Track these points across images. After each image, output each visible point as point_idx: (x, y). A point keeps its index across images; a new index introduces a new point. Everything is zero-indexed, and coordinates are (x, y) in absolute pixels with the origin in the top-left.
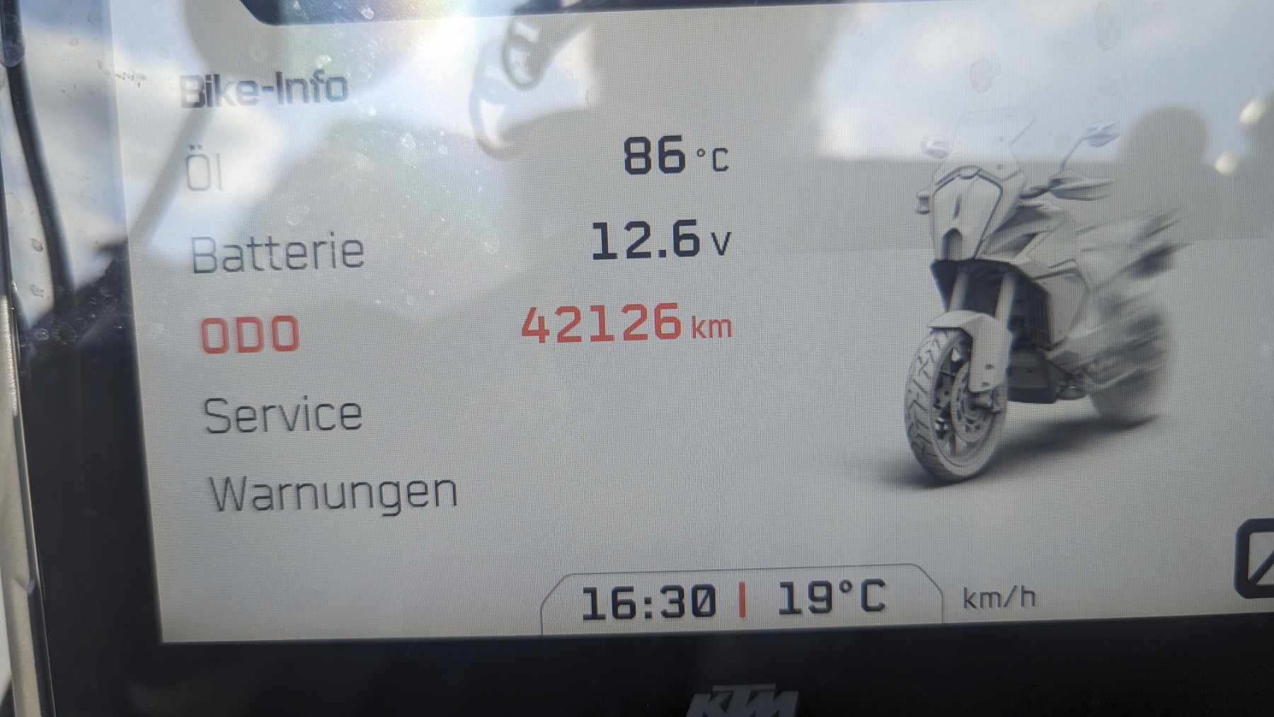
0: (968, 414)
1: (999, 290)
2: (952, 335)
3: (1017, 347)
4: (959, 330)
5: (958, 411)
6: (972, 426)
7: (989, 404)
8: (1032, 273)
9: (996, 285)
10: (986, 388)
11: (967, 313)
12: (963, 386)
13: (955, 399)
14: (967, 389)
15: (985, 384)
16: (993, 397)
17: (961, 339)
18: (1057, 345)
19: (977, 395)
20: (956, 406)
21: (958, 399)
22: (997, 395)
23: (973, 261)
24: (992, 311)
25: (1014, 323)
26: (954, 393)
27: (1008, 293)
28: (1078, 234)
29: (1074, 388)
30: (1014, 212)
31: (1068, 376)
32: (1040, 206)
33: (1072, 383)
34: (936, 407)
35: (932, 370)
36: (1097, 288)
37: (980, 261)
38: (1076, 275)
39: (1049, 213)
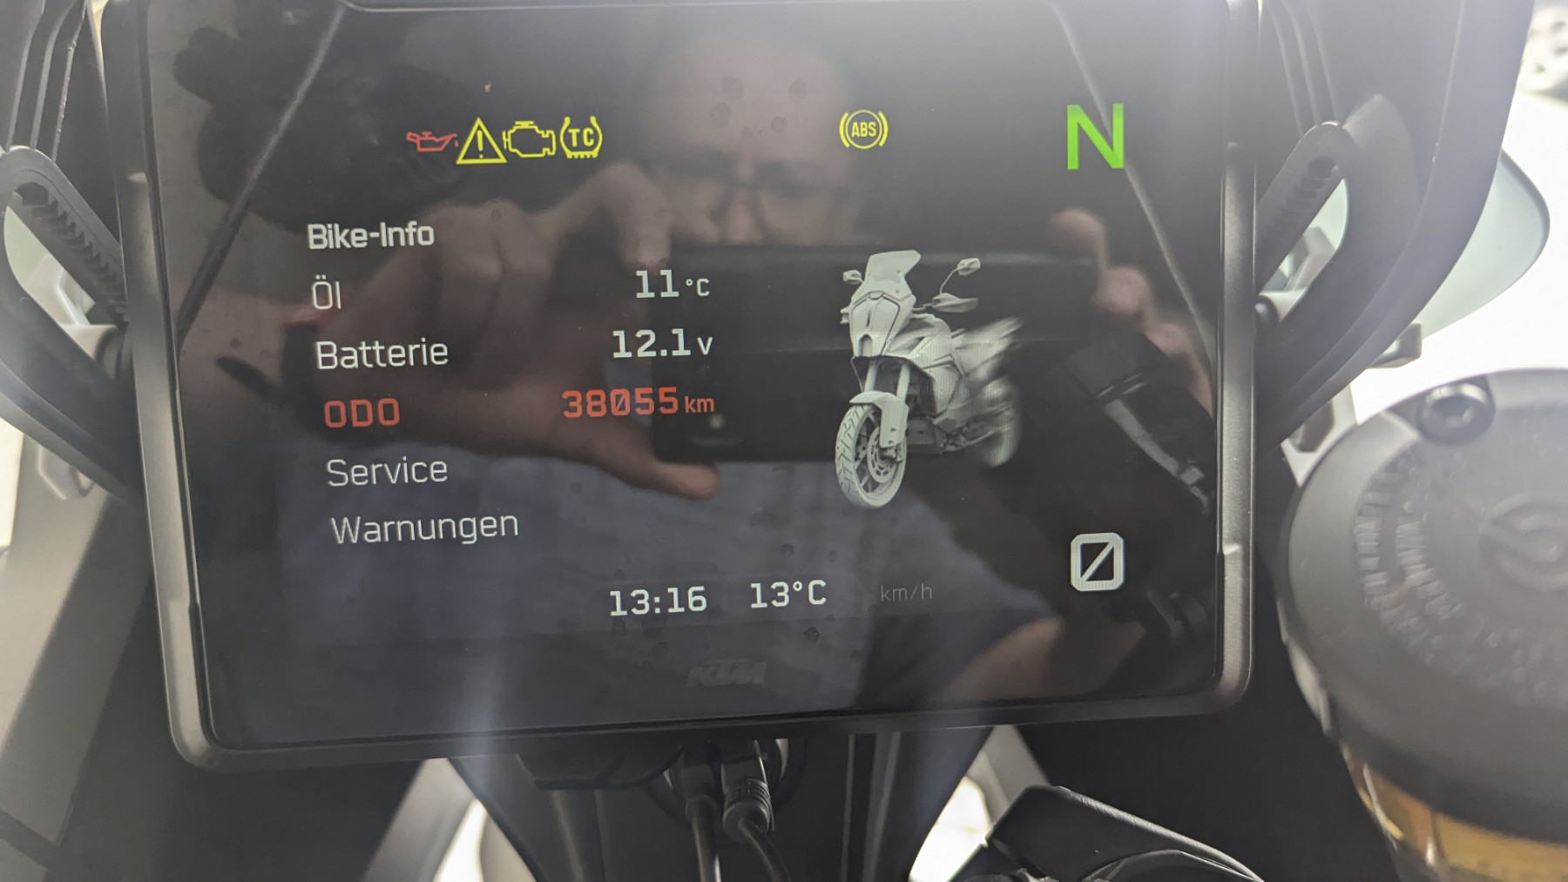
0: (879, 463)
1: (898, 377)
2: (866, 408)
3: (911, 417)
4: (873, 405)
5: (873, 461)
6: (882, 472)
7: (894, 456)
8: (921, 365)
9: (897, 372)
10: (892, 445)
11: (877, 392)
12: (876, 443)
13: (870, 451)
14: (878, 445)
15: (890, 442)
16: (896, 451)
17: (872, 411)
18: (941, 413)
19: (885, 449)
20: (870, 458)
21: (872, 453)
22: (900, 449)
23: (879, 357)
24: (895, 393)
25: (909, 400)
26: (869, 449)
27: (904, 379)
28: (953, 337)
29: (953, 444)
30: (908, 322)
31: (948, 436)
32: (926, 318)
33: (951, 441)
34: (856, 458)
35: (853, 432)
36: (967, 375)
37: (885, 357)
38: (952, 365)
39: (932, 323)
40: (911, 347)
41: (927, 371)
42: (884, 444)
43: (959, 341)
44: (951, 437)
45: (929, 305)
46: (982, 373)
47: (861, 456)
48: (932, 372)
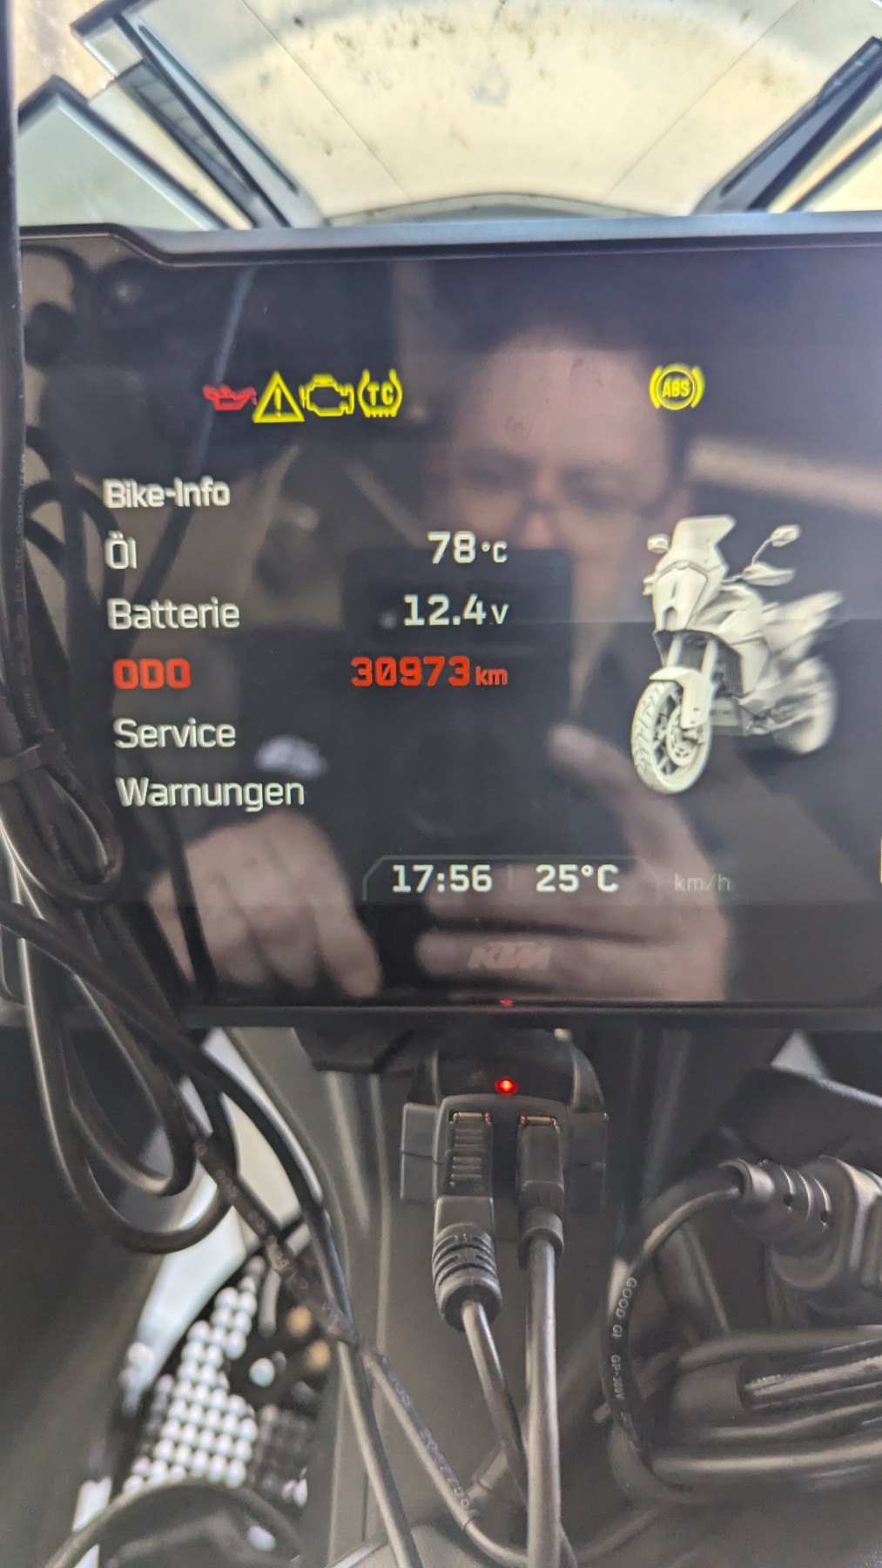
0: (680, 744)
1: (703, 653)
2: (668, 685)
3: (716, 696)
4: (675, 683)
5: (672, 743)
7: (696, 737)
8: (729, 640)
9: (703, 647)
10: (693, 725)
11: (679, 669)
12: (676, 723)
14: (679, 726)
15: (693, 722)
16: (698, 732)
17: (674, 689)
18: (747, 694)
19: (685, 730)
20: (670, 739)
21: (672, 733)
22: (703, 731)
23: (684, 631)
24: (698, 665)
25: (716, 676)
26: (669, 728)
27: (711, 655)
28: (765, 611)
29: (759, 726)
30: (716, 595)
31: (756, 718)
32: (736, 591)
33: (758, 723)
34: (656, 739)
35: (653, 711)
36: (779, 652)
37: (691, 631)
38: (763, 642)
39: (741, 595)
40: (720, 620)
41: (735, 647)
42: (685, 725)
43: (771, 616)
44: (759, 718)
45: (738, 577)
46: (796, 651)
47: (661, 737)
48: (740, 649)
